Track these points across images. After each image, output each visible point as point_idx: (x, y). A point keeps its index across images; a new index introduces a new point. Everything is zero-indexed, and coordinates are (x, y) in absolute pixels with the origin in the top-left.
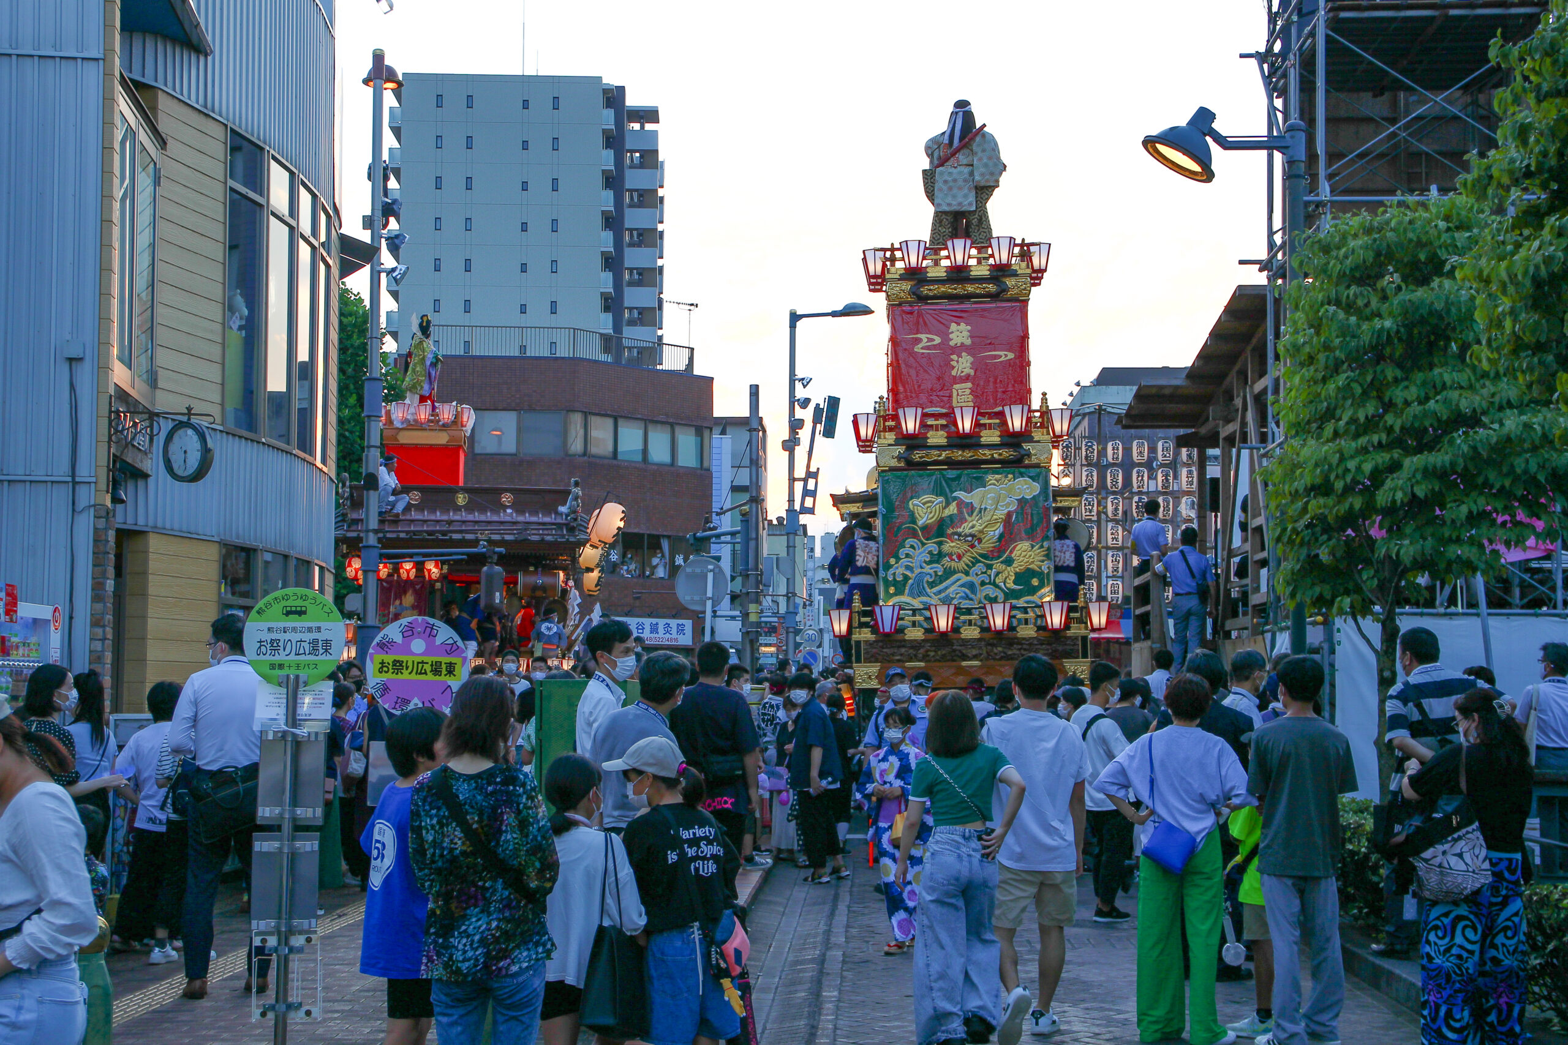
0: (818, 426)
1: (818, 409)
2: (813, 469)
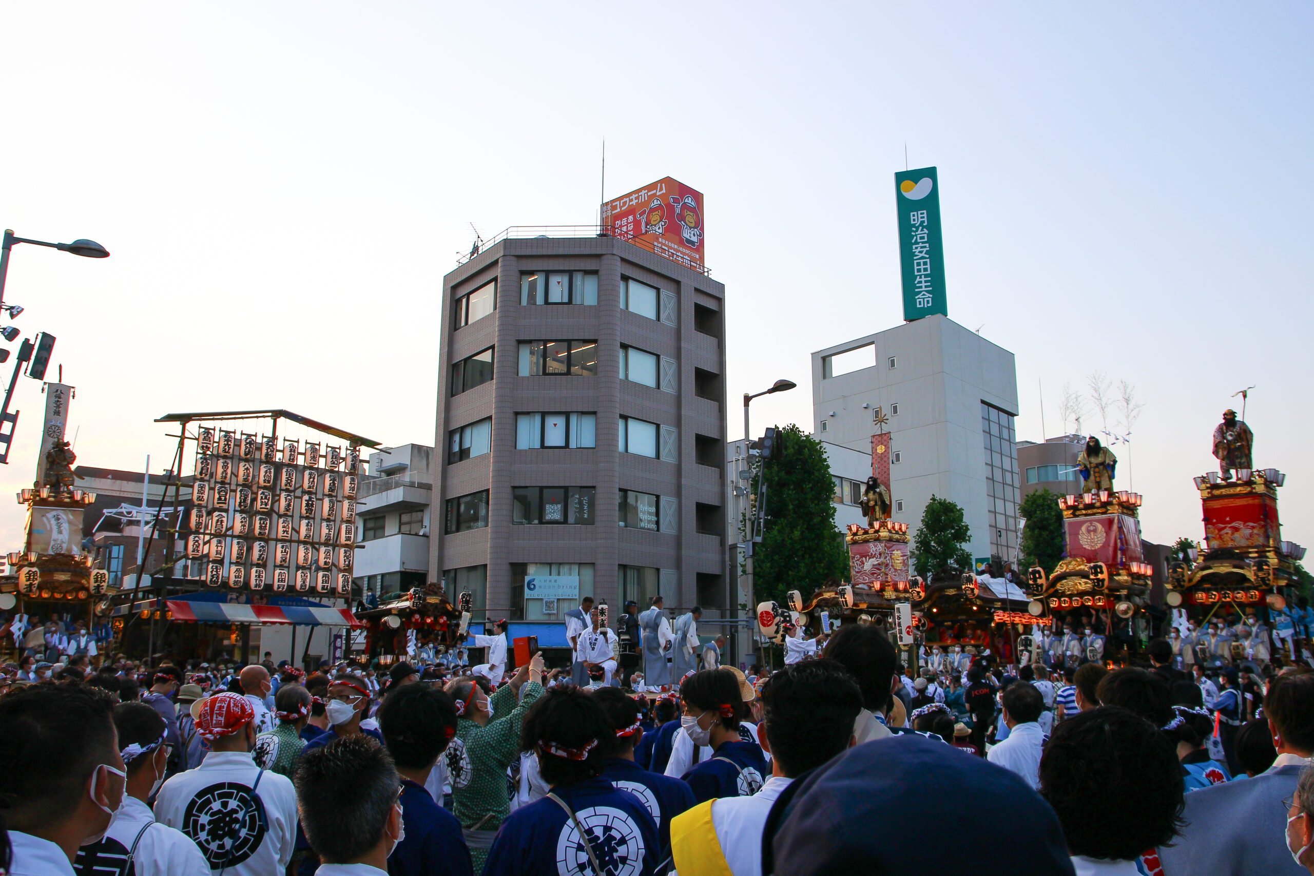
0: (24, 364)
1: (26, 348)
2: (11, 410)
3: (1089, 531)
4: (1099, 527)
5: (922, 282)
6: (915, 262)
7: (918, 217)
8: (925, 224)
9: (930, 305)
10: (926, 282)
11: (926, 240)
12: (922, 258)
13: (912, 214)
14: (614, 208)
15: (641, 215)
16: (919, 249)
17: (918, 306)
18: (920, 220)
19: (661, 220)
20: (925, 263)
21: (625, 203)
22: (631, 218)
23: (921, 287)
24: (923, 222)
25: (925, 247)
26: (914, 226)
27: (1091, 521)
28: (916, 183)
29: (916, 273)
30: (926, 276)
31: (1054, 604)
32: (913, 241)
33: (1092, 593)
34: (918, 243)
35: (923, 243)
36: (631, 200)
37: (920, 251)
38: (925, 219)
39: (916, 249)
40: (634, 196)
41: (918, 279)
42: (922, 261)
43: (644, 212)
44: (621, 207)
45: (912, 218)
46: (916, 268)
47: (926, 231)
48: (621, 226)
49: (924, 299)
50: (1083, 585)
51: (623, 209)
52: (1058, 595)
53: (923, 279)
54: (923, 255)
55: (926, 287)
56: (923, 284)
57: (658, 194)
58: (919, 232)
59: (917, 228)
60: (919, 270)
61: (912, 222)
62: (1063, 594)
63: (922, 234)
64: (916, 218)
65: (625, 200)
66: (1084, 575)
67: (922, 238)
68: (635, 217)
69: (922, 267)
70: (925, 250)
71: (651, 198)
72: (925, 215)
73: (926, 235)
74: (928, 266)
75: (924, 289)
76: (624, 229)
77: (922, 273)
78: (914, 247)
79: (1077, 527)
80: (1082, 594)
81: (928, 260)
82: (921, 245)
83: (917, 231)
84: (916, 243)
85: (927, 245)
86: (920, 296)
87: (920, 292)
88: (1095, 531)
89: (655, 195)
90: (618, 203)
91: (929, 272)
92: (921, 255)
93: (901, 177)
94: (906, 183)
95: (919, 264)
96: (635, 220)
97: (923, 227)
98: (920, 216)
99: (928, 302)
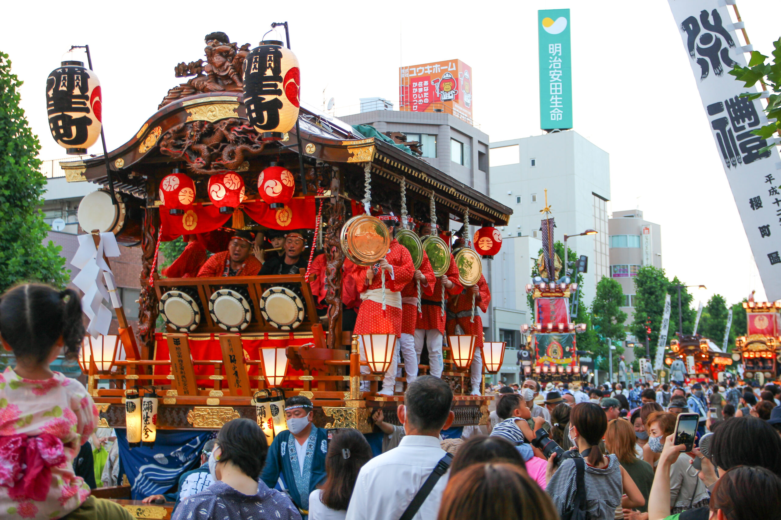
3: (759, 320)
4: (765, 318)
5: (556, 101)
6: (551, 84)
7: (554, 49)
8: (560, 55)
9: (561, 119)
10: (558, 100)
11: (560, 67)
12: (557, 81)
13: (550, 45)
14: (411, 72)
15: (435, 82)
16: (554, 74)
17: (552, 119)
18: (556, 51)
19: (452, 90)
20: (558, 86)
21: (420, 71)
22: (426, 83)
23: (554, 104)
24: (558, 53)
25: (559, 73)
26: (551, 55)
27: (761, 315)
28: (554, 20)
29: (551, 93)
30: (559, 96)
31: (746, 355)
32: (550, 67)
33: (766, 351)
34: (553, 69)
35: (557, 69)
36: (426, 70)
37: (555, 75)
38: (560, 51)
39: (552, 75)
40: (428, 67)
41: (552, 98)
42: (556, 84)
43: (438, 81)
44: (417, 73)
45: (550, 49)
46: (551, 89)
47: (560, 60)
48: (417, 87)
49: (556, 115)
50: (761, 347)
51: (419, 74)
52: (749, 351)
53: (556, 98)
54: (557, 79)
55: (558, 104)
56: (556, 102)
57: (449, 69)
58: (555, 61)
59: (554, 57)
60: (553, 91)
61: (550, 52)
62: (752, 351)
63: (557, 62)
64: (553, 49)
65: (420, 68)
66: (763, 343)
67: (557, 65)
68: (429, 83)
69: (556, 89)
70: (559, 75)
71: (443, 71)
72: (560, 47)
73: (560, 64)
74: (561, 89)
75: (556, 106)
76: (421, 90)
77: (556, 93)
78: (551, 72)
79: (753, 318)
80: (760, 351)
81: (561, 84)
82: (556, 71)
83: (553, 59)
84: (552, 69)
85: (560, 72)
86: (553, 111)
87: (553, 109)
88: (763, 320)
89: (446, 70)
90: (414, 69)
91: (561, 93)
92: (555, 79)
93: (543, 15)
94: (547, 20)
95: (553, 86)
96: (430, 85)
97: (558, 57)
98: (556, 48)
99: (559, 116)
